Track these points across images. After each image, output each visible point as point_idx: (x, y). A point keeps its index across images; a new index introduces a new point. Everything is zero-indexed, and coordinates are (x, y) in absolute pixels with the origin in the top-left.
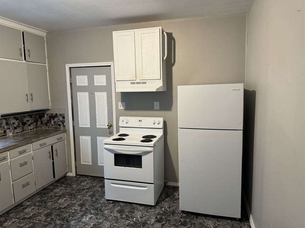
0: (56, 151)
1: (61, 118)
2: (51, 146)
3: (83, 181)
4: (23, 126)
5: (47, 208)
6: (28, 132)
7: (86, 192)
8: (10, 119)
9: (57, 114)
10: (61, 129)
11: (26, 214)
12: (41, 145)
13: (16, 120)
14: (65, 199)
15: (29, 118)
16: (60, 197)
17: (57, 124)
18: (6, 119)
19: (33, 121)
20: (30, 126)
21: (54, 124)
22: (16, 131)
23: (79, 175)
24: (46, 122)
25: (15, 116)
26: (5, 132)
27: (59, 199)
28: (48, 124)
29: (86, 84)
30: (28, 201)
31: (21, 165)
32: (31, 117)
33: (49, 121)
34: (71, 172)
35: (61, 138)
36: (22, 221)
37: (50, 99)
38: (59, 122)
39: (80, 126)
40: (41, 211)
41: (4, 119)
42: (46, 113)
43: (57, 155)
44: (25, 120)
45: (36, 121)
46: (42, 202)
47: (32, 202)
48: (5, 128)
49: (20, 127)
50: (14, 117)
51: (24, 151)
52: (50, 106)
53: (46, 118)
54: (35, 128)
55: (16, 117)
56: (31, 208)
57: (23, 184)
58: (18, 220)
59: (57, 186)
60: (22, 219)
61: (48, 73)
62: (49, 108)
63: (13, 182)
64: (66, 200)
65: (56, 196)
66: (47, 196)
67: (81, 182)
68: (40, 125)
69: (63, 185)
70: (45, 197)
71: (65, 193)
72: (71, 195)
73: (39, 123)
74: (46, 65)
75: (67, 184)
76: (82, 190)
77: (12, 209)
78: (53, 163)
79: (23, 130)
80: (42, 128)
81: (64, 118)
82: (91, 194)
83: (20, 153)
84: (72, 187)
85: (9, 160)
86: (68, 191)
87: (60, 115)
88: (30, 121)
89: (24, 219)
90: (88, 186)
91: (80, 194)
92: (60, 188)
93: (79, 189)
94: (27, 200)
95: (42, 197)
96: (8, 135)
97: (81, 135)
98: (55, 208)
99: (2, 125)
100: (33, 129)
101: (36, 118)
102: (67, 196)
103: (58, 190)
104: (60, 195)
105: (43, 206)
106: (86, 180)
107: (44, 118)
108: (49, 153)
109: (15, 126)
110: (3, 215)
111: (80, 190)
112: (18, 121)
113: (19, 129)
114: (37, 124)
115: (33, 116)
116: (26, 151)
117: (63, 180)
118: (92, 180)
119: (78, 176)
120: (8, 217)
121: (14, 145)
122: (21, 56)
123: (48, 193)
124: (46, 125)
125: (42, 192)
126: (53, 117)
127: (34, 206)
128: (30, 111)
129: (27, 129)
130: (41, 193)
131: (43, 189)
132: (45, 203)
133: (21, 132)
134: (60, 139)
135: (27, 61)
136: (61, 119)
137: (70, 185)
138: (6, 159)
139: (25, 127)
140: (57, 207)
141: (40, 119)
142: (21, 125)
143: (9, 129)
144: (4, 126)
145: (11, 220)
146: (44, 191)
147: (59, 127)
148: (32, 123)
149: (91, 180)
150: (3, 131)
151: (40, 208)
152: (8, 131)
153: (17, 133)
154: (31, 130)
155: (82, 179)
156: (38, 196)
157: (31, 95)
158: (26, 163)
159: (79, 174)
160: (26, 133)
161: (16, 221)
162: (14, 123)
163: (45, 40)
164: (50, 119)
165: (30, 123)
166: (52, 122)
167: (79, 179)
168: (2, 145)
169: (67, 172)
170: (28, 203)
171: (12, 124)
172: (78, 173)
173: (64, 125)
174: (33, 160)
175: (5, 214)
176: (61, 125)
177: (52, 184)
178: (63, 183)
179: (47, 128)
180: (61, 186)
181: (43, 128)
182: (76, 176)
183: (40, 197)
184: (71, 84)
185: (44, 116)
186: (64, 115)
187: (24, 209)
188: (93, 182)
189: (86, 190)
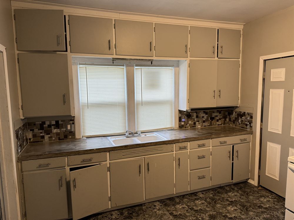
0: (237, 152)
1: (248, 117)
2: (232, 145)
3: (263, 196)
4: (212, 121)
5: (214, 209)
6: (215, 127)
7: (262, 212)
8: (200, 113)
9: (245, 113)
10: (248, 130)
11: (196, 206)
12: (221, 143)
13: (206, 114)
14: (235, 208)
15: (217, 114)
16: (232, 203)
17: (244, 124)
18: (196, 112)
19: (222, 117)
20: (218, 121)
21: (241, 123)
22: (205, 124)
23: (261, 186)
24: (233, 119)
25: (205, 110)
26: (195, 123)
27: (229, 205)
28: (236, 122)
29: (283, 79)
30: (203, 194)
31: (199, 158)
32: (220, 113)
33: (237, 119)
34: (253, 180)
35: (245, 140)
36: (189, 210)
37: (239, 96)
38: (246, 121)
39: (269, 130)
40: (208, 209)
41: (195, 112)
42: (235, 110)
43: (237, 157)
44: (214, 115)
45: (225, 117)
46: (213, 199)
47: (205, 196)
48: (195, 120)
49: (208, 121)
50: (204, 112)
51: (203, 145)
52: (239, 103)
53: (234, 115)
54: (222, 124)
55: (206, 112)
56: (201, 202)
57: (199, 175)
58: (187, 208)
59: (233, 189)
60: (190, 209)
61: (240, 68)
62: (238, 106)
63: (190, 170)
64: (236, 210)
65: (228, 200)
66: (220, 196)
67: (261, 197)
68: (228, 121)
69: (240, 192)
70: (218, 196)
71: (238, 201)
72: (244, 206)
73: (227, 119)
74: (239, 60)
75: (245, 192)
76: (259, 207)
77: (188, 194)
78: (233, 163)
79: (211, 124)
80: (229, 125)
81: (251, 117)
82: (267, 217)
83: (200, 146)
84: (247, 198)
85: (189, 150)
86: (242, 200)
87: (248, 115)
88: (219, 117)
89: (192, 209)
90: (268, 206)
91: (254, 210)
92: (236, 194)
93: (256, 204)
94: (202, 192)
95: (215, 195)
96: (196, 127)
97: (269, 141)
98: (221, 213)
99: (193, 117)
100: (221, 125)
101: (224, 114)
102: (238, 206)
103: (233, 195)
104: (232, 201)
105: (211, 205)
106: (268, 197)
107: (233, 115)
108: (230, 152)
109: (203, 120)
110: (179, 197)
111: (256, 206)
112: (207, 115)
113: (207, 123)
114: (225, 120)
115: (222, 112)
116: (205, 146)
117: (242, 185)
118: (276, 200)
119: (260, 188)
120: (182, 200)
121: (195, 137)
122: (214, 54)
123: (222, 193)
124: (234, 123)
125: (218, 190)
126: (241, 115)
127: (204, 201)
128: (216, 107)
129: (215, 124)
130: (216, 190)
131: (219, 187)
132: (215, 203)
133: (209, 126)
134: (243, 141)
135: (218, 58)
136: (248, 119)
137: (247, 194)
138: (186, 148)
139: (212, 122)
140: (224, 213)
141: (229, 116)
142: (209, 119)
143: (198, 121)
144: (194, 118)
145: (183, 204)
146: (219, 189)
147: (245, 127)
148: (220, 119)
149: (275, 198)
150: (193, 123)
151: (209, 206)
152: (197, 123)
153: (205, 126)
154: (218, 125)
155: (264, 193)
156: (212, 192)
157: (220, 91)
158: (203, 157)
159: (263, 186)
160: (214, 128)
161: (185, 208)
162: (203, 117)
163: (242, 33)
164: (238, 117)
165: (218, 119)
166: (239, 121)
167: (261, 191)
168: (186, 135)
169: (249, 178)
170: (201, 196)
171: (201, 117)
172: (260, 184)
173: (251, 125)
174: (211, 155)
175: (182, 197)
176: (248, 125)
177: (229, 185)
178: (240, 189)
179: (234, 126)
180: (237, 192)
181: (231, 125)
182: (258, 187)
183: (214, 194)
184: (264, 79)
185: (233, 113)
186: (252, 114)
187: (196, 199)
188: (276, 203)
189: (263, 210)
